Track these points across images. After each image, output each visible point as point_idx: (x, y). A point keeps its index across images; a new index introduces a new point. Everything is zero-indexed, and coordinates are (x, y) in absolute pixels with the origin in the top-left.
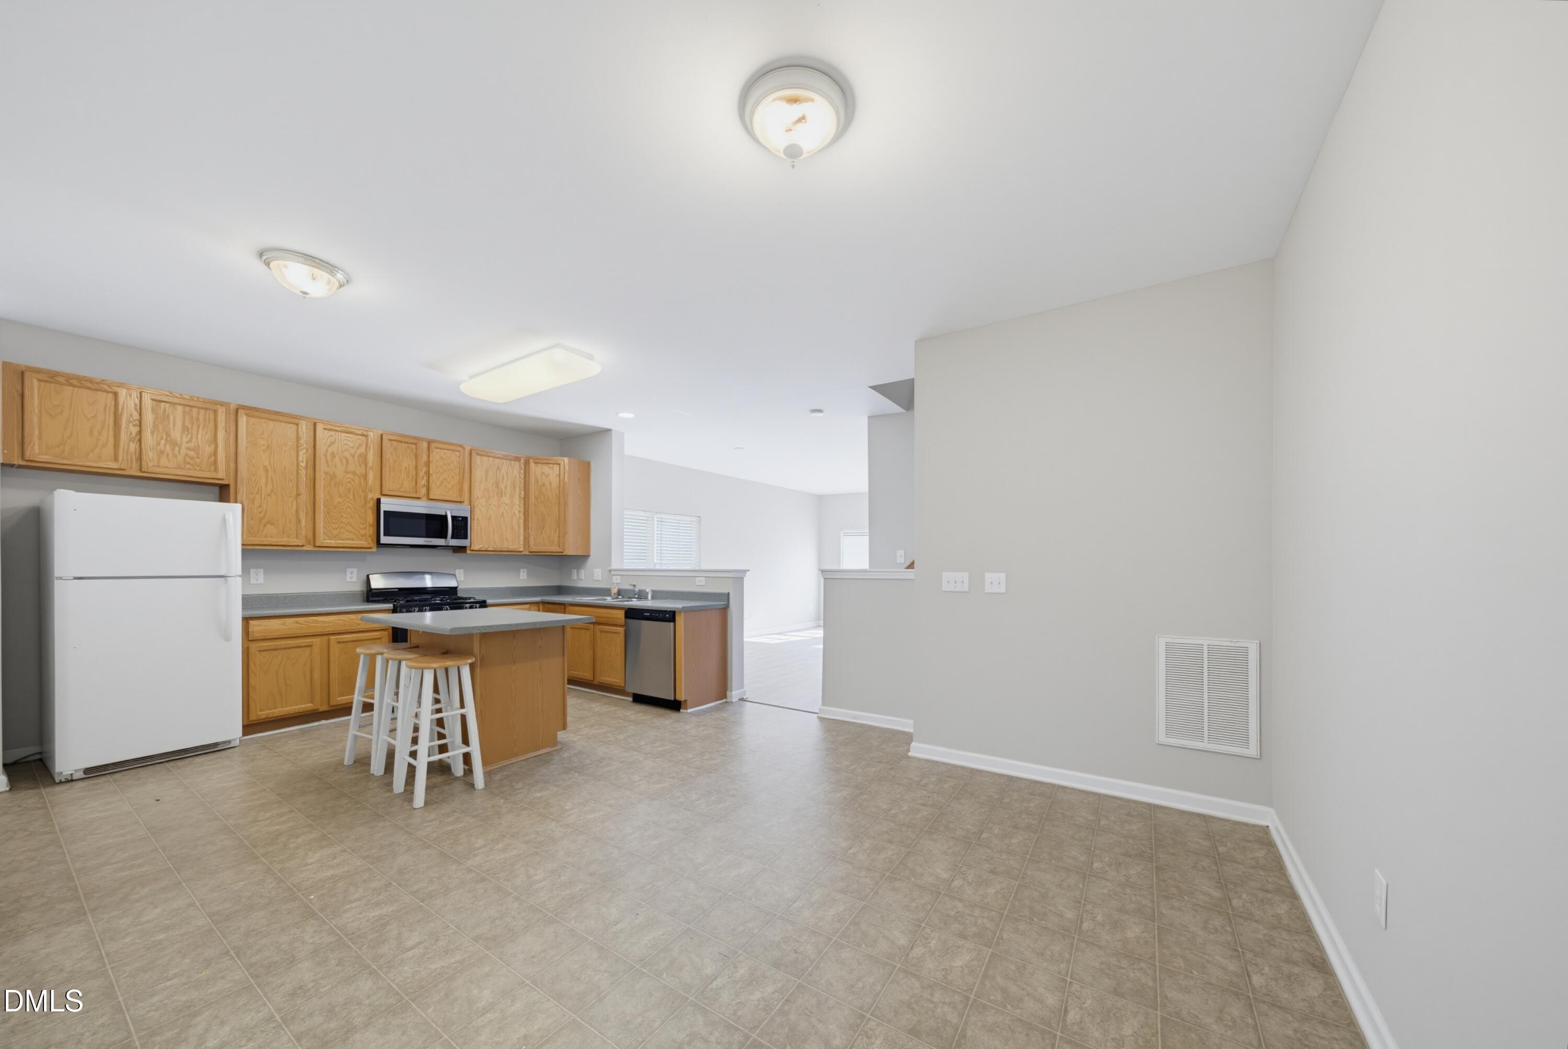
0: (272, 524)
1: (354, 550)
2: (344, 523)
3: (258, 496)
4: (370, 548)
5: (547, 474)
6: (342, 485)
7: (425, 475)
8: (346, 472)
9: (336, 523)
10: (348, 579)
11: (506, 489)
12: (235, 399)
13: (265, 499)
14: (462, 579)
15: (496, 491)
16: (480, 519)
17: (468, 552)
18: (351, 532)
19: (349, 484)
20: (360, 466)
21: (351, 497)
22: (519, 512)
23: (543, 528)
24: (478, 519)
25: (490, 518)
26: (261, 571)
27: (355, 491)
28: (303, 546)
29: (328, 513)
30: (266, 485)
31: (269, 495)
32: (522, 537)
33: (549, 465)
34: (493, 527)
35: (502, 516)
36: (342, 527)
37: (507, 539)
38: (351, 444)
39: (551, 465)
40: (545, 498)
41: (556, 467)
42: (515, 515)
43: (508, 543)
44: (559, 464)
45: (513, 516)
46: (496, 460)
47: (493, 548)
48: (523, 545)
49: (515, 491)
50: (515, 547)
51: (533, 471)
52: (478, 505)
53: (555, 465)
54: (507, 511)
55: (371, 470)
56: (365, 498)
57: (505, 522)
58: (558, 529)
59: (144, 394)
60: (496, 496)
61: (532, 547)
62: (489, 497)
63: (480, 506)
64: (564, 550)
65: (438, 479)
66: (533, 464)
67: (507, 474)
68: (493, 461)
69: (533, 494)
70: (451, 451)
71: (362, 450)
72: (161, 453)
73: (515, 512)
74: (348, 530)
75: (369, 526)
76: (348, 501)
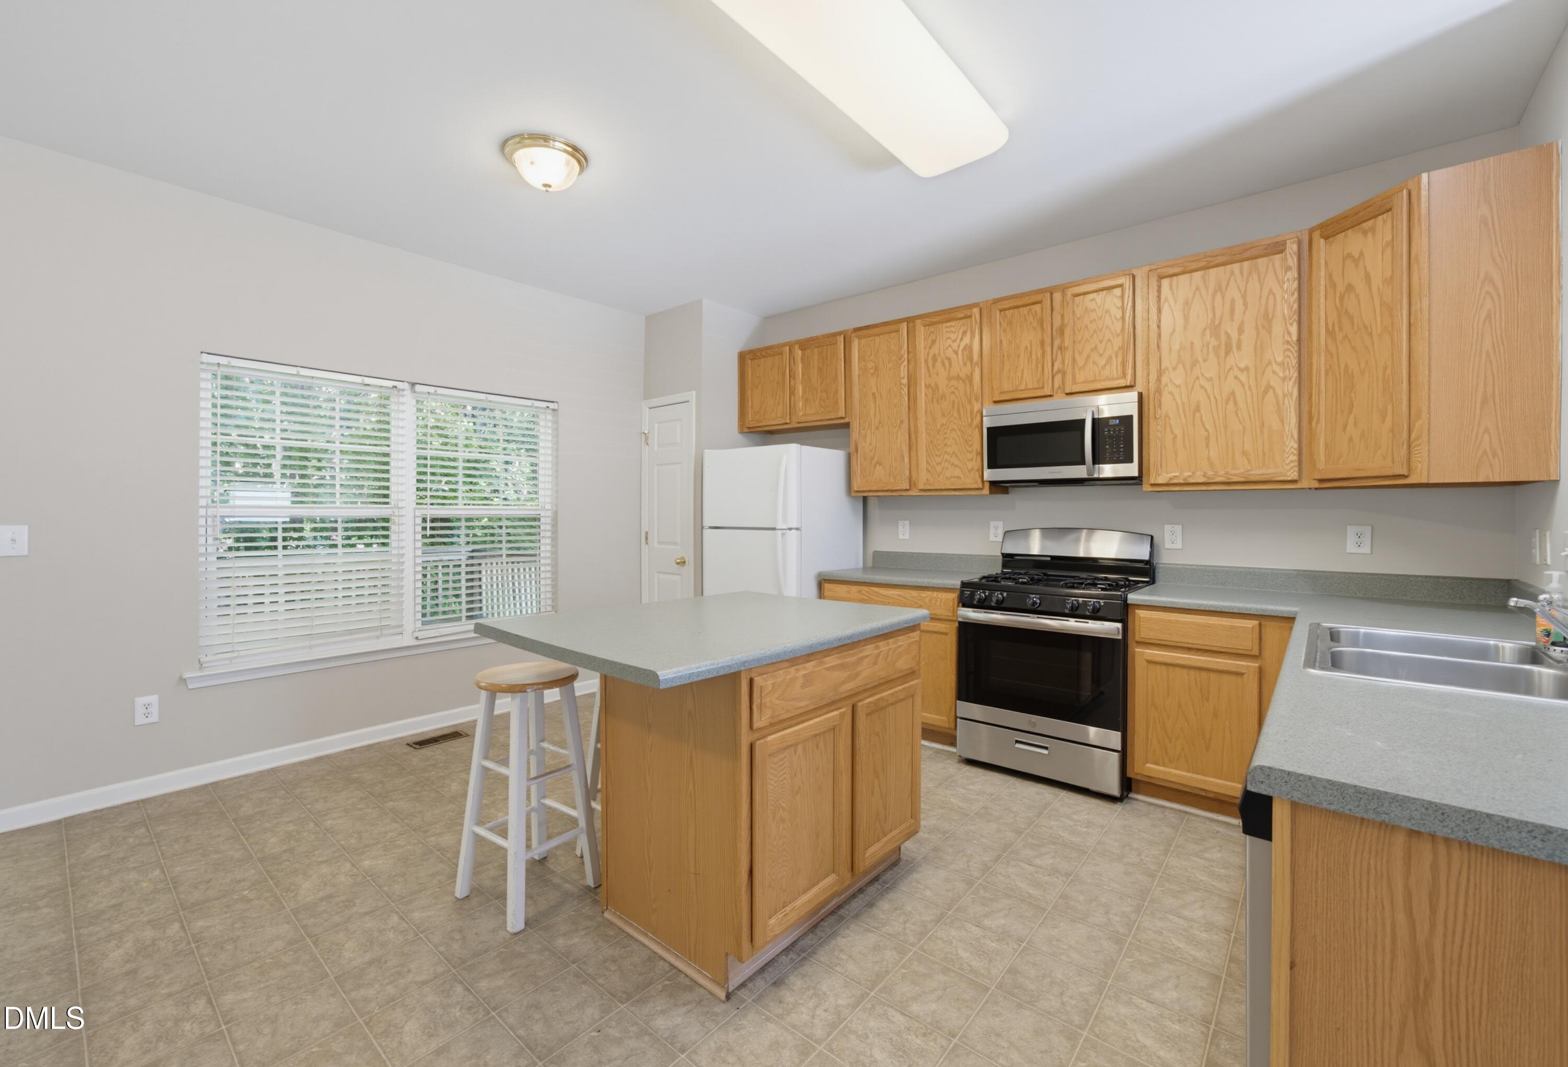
0: (881, 464)
1: (962, 493)
2: (949, 454)
3: (869, 431)
4: (980, 489)
5: (1356, 256)
6: (945, 399)
7: (1059, 352)
8: (949, 379)
9: (939, 456)
10: (989, 539)
11: (1241, 331)
12: (851, 324)
13: (873, 434)
14: (1179, 545)
15: (1213, 342)
16: (1171, 416)
17: (1146, 487)
18: (957, 466)
20: (965, 364)
22: (1284, 379)
23: (1350, 412)
24: (1167, 416)
25: (1198, 409)
27: (961, 405)
28: (908, 490)
29: (931, 442)
30: (875, 415)
32: (1292, 444)
33: (1364, 225)
34: (1207, 430)
35: (1232, 399)
36: (946, 460)
37: (1244, 453)
38: (953, 336)
39: (1370, 223)
40: (1353, 324)
41: (1385, 222)
42: (1271, 391)
43: (1249, 462)
44: (1390, 210)
45: (1265, 392)
46: (1213, 271)
47: (1205, 476)
48: (1296, 464)
49: (1270, 331)
50: (1271, 471)
51: (1323, 262)
52: (1167, 385)
53: (1380, 217)
54: (1243, 386)
55: (977, 367)
56: (972, 412)
57: (1239, 413)
58: (1390, 407)
59: (797, 347)
60: (1212, 356)
61: (1324, 467)
62: (1195, 363)
63: (1171, 388)
64: (1409, 470)
65: (1080, 353)
66: (1322, 240)
67: (1244, 297)
68: (1203, 277)
69: (1323, 324)
70: (1105, 291)
71: (967, 340)
72: (806, 401)
73: (1272, 383)
74: (954, 463)
75: (977, 455)
76: (952, 421)
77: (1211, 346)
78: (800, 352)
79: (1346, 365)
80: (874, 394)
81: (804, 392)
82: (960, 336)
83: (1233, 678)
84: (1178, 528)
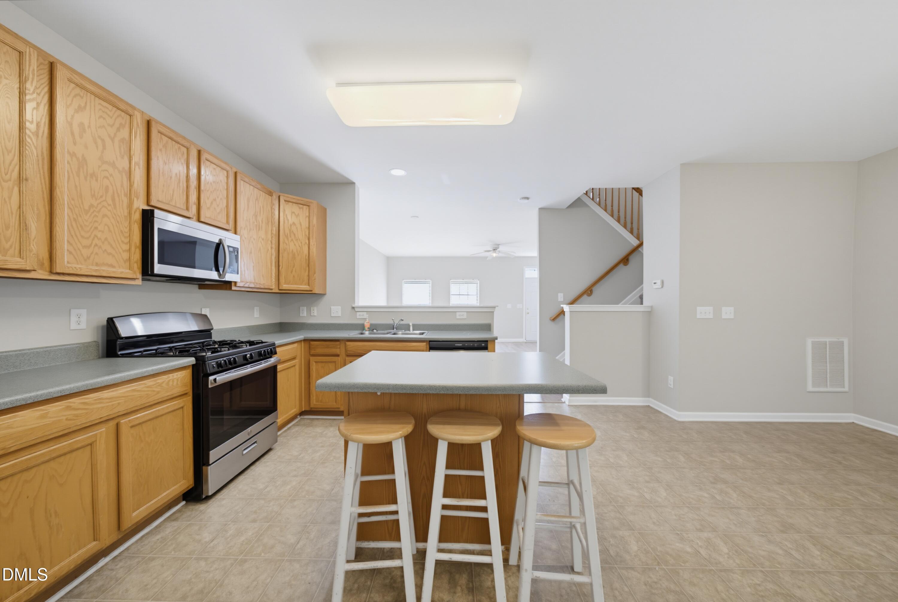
1: (114, 281)
2: (99, 239)
5: (297, 214)
6: (97, 180)
7: (196, 190)
9: (88, 238)
15: (255, 223)
16: (243, 252)
17: (234, 288)
19: (106, 180)
21: (109, 201)
22: (271, 248)
27: (116, 195)
32: (273, 275)
34: (253, 263)
35: (260, 251)
36: (96, 245)
37: (263, 274)
38: (109, 120)
39: (301, 206)
41: (306, 209)
42: (269, 251)
43: (264, 280)
44: (308, 206)
46: (256, 190)
48: (275, 282)
49: (269, 227)
50: (268, 284)
54: (263, 246)
58: (307, 268)
60: (255, 229)
61: (282, 285)
62: (250, 229)
63: (243, 238)
64: (313, 288)
65: (208, 199)
66: (284, 201)
67: (263, 207)
68: (253, 190)
70: (221, 169)
71: (125, 134)
74: (105, 250)
75: (136, 249)
76: (104, 206)
79: (292, 250)
83: (293, 368)
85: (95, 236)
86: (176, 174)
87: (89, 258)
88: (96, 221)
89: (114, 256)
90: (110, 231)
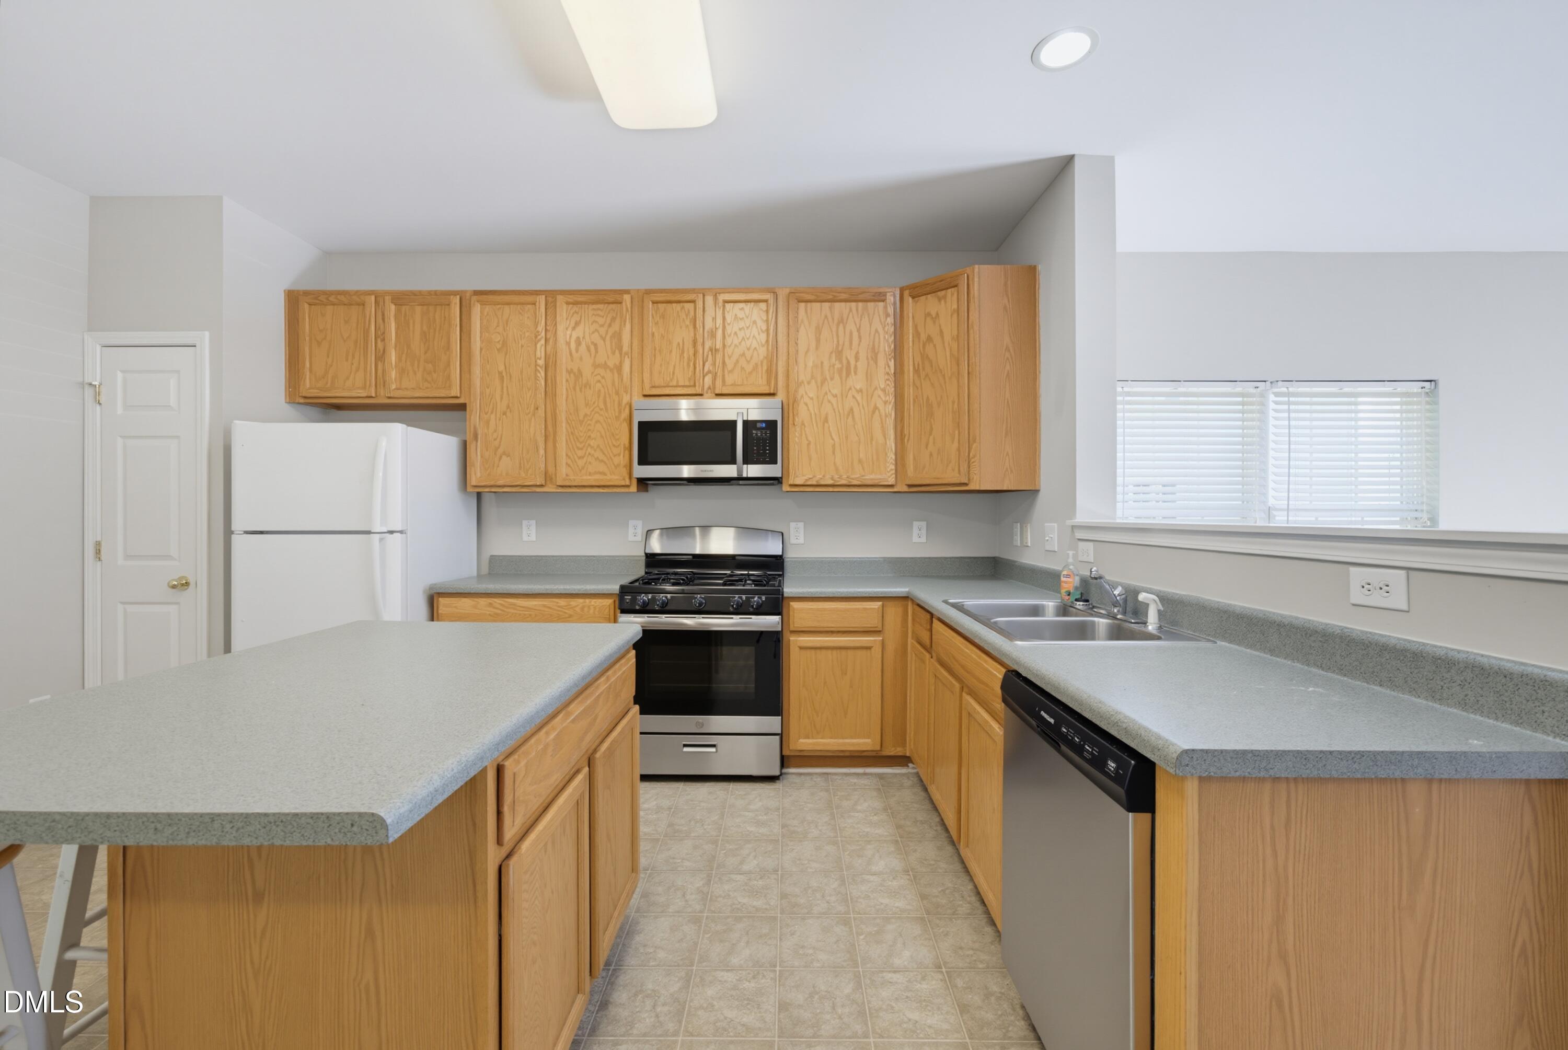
0: (508, 456)
1: (606, 490)
2: (592, 447)
3: (493, 416)
4: (628, 486)
5: (934, 316)
6: (590, 388)
7: (710, 353)
8: (596, 366)
9: (582, 449)
10: (631, 538)
11: (857, 358)
12: (469, 285)
13: (500, 420)
15: (838, 366)
16: (806, 424)
17: (785, 488)
18: (602, 461)
19: (599, 385)
20: (614, 353)
21: (602, 406)
22: (885, 402)
23: (931, 434)
24: (803, 424)
25: (826, 420)
26: (533, 522)
27: (607, 396)
28: (542, 486)
29: (572, 433)
30: (502, 398)
31: (505, 414)
32: (892, 456)
33: (939, 293)
34: (833, 439)
35: (851, 415)
36: (589, 454)
37: (860, 461)
38: (601, 321)
39: (943, 293)
40: (932, 366)
41: (952, 295)
42: (877, 411)
43: (863, 469)
44: (956, 286)
45: (874, 412)
46: (837, 305)
47: (832, 479)
48: (894, 472)
49: (876, 363)
50: (879, 477)
51: (911, 315)
52: (802, 396)
53: (949, 290)
54: (859, 404)
55: (626, 357)
56: (620, 404)
57: (856, 426)
58: (957, 432)
59: (388, 298)
60: (837, 376)
61: (913, 475)
62: (824, 380)
63: (806, 399)
64: (969, 480)
65: (730, 357)
66: (910, 299)
67: (859, 330)
68: (830, 308)
69: (911, 363)
70: (752, 304)
71: (616, 327)
72: (402, 372)
73: (878, 405)
74: (598, 458)
75: (625, 450)
76: (598, 413)
77: (836, 367)
78: (393, 307)
79: (928, 398)
80: (500, 373)
81: (399, 359)
82: (608, 321)
83: (864, 652)
84: (801, 525)
85: (589, 445)
86: (679, 344)
87: (583, 468)
88: (589, 430)
89: (605, 463)
90: (602, 436)
